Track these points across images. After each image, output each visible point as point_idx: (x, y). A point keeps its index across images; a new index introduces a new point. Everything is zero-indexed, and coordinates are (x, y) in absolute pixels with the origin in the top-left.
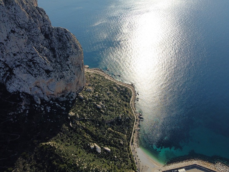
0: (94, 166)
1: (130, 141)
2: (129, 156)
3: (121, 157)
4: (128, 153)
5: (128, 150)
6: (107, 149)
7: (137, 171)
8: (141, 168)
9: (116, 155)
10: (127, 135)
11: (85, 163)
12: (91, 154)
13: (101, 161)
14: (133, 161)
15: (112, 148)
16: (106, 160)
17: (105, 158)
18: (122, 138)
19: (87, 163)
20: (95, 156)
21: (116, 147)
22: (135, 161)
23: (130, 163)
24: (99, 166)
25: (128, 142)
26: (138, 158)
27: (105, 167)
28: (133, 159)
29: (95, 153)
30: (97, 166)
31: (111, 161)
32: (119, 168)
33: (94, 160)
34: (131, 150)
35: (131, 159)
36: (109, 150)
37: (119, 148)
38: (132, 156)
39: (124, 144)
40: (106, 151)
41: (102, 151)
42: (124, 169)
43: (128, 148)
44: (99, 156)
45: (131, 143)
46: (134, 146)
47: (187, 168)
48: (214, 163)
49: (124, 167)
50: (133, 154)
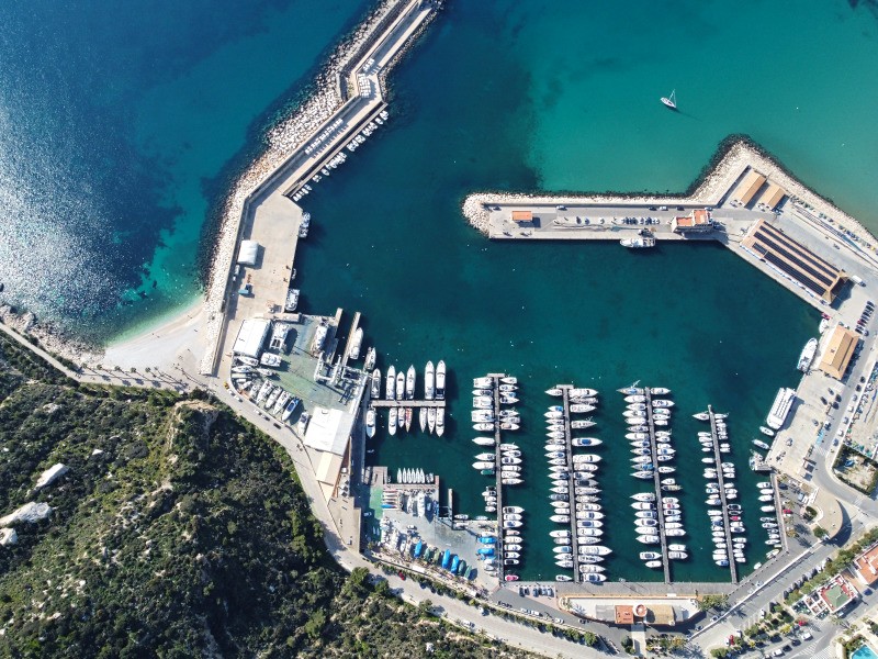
0: (93, 546)
1: (64, 375)
2: (118, 399)
3: (107, 432)
4: (106, 400)
5: (93, 394)
6: (46, 477)
7: (181, 392)
8: (178, 376)
9: (93, 446)
10: (29, 376)
11: (65, 583)
12: (36, 550)
13: (87, 515)
14: (143, 396)
15: (55, 453)
16: (91, 492)
17: (82, 493)
18: (36, 399)
19: (67, 572)
20: (56, 535)
21: (57, 437)
22: (148, 385)
23: (144, 407)
24: (103, 527)
25: (63, 383)
26: (141, 371)
27: (115, 503)
28: (135, 389)
29: (44, 532)
30: (100, 535)
31: (104, 474)
32: (144, 453)
33: (70, 544)
34: (100, 386)
35: (134, 398)
36: (58, 467)
37: (70, 428)
38: (123, 388)
39: (64, 402)
40: (54, 482)
41: (48, 501)
42: (156, 437)
43: (85, 391)
44: (61, 516)
45: (71, 374)
46: (89, 365)
47: (245, 231)
48: (268, 147)
49: (148, 434)
50: (118, 383)
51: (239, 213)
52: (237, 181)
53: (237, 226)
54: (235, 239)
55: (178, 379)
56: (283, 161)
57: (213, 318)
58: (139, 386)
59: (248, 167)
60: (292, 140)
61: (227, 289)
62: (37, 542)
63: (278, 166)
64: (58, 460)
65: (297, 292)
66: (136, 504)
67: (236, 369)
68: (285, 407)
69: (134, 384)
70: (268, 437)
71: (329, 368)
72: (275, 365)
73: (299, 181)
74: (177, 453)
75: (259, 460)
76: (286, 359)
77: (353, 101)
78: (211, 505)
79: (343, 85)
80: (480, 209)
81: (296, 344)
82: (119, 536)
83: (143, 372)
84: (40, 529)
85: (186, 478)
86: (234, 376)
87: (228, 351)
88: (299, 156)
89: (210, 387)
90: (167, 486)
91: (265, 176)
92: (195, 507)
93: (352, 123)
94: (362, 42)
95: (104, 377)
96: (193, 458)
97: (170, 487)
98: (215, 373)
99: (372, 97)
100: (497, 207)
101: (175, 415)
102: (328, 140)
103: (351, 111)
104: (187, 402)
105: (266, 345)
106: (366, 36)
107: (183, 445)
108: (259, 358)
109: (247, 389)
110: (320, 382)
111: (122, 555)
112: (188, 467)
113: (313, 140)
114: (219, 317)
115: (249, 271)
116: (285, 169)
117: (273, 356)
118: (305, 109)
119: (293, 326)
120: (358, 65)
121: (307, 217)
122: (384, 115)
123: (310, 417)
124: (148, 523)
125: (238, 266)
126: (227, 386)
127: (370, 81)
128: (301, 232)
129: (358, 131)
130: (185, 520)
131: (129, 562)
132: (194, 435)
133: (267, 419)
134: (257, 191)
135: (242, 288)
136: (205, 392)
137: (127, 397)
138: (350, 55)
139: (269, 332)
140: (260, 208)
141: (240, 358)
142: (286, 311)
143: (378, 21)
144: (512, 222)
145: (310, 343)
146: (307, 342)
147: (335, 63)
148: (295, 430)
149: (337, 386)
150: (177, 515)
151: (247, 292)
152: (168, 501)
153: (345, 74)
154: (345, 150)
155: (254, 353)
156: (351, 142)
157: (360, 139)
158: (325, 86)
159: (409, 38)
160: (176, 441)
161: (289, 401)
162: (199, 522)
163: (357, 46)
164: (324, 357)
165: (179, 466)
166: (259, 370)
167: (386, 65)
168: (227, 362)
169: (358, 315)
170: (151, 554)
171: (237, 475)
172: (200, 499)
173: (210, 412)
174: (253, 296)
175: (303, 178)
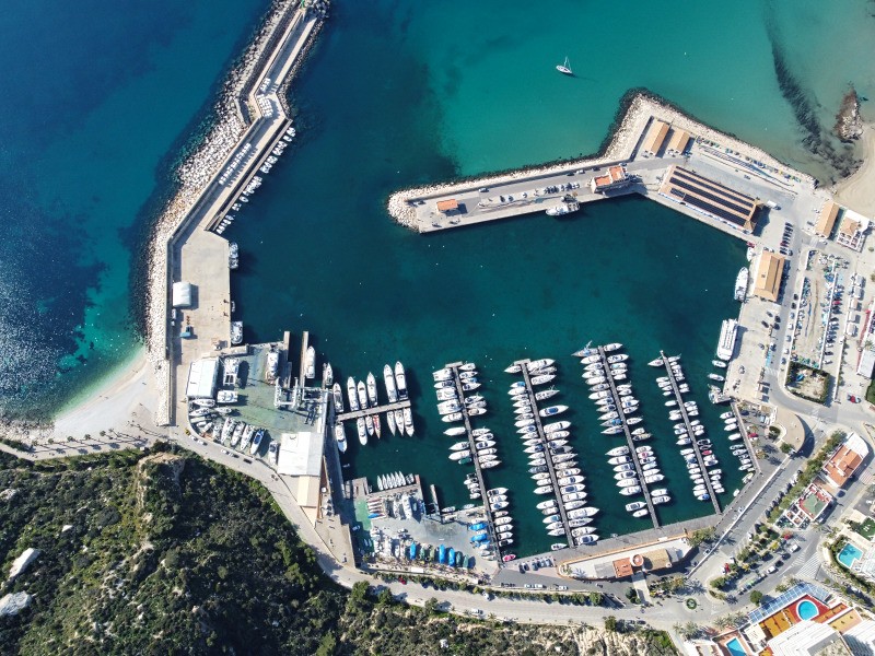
0: (82, 625)
1: (15, 457)
2: (78, 470)
3: (73, 505)
4: (65, 474)
5: (50, 470)
6: (18, 565)
7: (142, 449)
8: (136, 432)
9: (61, 523)
12: (23, 642)
13: (70, 594)
14: (104, 460)
15: (22, 539)
16: (69, 570)
17: (59, 573)
20: (41, 622)
21: (22, 522)
22: (106, 449)
23: (107, 471)
24: (88, 602)
25: (16, 466)
26: (96, 435)
27: (97, 576)
28: (93, 456)
29: (27, 622)
30: (88, 611)
31: (79, 548)
32: (116, 518)
33: (58, 628)
34: (55, 460)
35: (94, 465)
36: (29, 552)
37: (33, 510)
38: (80, 458)
39: (20, 485)
40: (28, 569)
41: (26, 589)
42: (125, 499)
43: (41, 468)
44: (42, 601)
45: (22, 455)
46: (40, 442)
47: (174, 273)
48: (180, 185)
49: (117, 498)
50: (75, 453)
51: (165, 257)
52: (154, 225)
53: (165, 270)
54: (165, 284)
55: (136, 436)
56: (199, 196)
57: (160, 368)
58: (98, 451)
59: (164, 209)
60: (203, 173)
61: (167, 335)
62: (22, 634)
63: (194, 202)
64: (26, 545)
65: (240, 323)
66: (119, 571)
67: (194, 414)
68: (251, 441)
69: (91, 451)
70: (240, 474)
71: (288, 393)
72: (233, 401)
73: (218, 213)
74: (150, 511)
75: (236, 499)
76: (243, 392)
77: (258, 123)
78: (196, 555)
79: (244, 110)
80: (405, 207)
81: (250, 376)
82: (108, 607)
83: (98, 436)
84: (23, 619)
85: (165, 534)
86: (193, 421)
87: (181, 397)
88: (213, 188)
89: (171, 437)
90: (147, 546)
91: (183, 215)
92: (180, 561)
93: (261, 146)
94: (254, 63)
95: (59, 450)
96: (169, 512)
97: (151, 546)
98: (173, 422)
99: (275, 116)
100: (421, 201)
101: (141, 473)
102: (240, 167)
103: (256, 135)
104: (151, 457)
105: (220, 383)
106: (257, 57)
107: (155, 501)
108: (215, 397)
109: (210, 431)
110: (281, 408)
111: (115, 626)
112: (165, 522)
113: (224, 170)
114: (166, 365)
115: (186, 313)
116: (202, 204)
117: (229, 393)
118: (210, 140)
119: (243, 358)
120: (255, 87)
121: (235, 247)
122: (291, 131)
123: (279, 445)
124: (134, 588)
125: (174, 310)
126: (188, 433)
127: (271, 101)
128: (231, 264)
129: (268, 152)
130: (173, 576)
131: (123, 632)
132: (165, 488)
133: (236, 456)
134: (178, 231)
135: (183, 331)
136: (166, 443)
137: (85, 466)
138: (245, 78)
139: (220, 370)
140: (185, 248)
141: (196, 402)
142: (233, 345)
143: (266, 39)
144: (438, 213)
145: (264, 371)
146: (260, 372)
147: (231, 89)
148: (267, 462)
149: (300, 409)
150: (163, 572)
151: (188, 334)
152: (151, 561)
153: (243, 98)
154: (259, 173)
155: (209, 394)
156: (263, 164)
157: (272, 160)
158: (226, 114)
159: (300, 51)
160: (147, 499)
161: (254, 434)
162: (188, 574)
163: (250, 68)
164: (281, 383)
165: (155, 523)
166: (218, 409)
167: (283, 82)
168: (183, 408)
169: (306, 334)
170: (145, 618)
171: (217, 518)
172: (184, 551)
173: (176, 462)
174: (195, 337)
175: (222, 209)
